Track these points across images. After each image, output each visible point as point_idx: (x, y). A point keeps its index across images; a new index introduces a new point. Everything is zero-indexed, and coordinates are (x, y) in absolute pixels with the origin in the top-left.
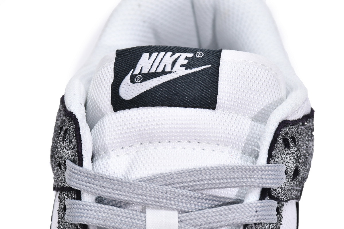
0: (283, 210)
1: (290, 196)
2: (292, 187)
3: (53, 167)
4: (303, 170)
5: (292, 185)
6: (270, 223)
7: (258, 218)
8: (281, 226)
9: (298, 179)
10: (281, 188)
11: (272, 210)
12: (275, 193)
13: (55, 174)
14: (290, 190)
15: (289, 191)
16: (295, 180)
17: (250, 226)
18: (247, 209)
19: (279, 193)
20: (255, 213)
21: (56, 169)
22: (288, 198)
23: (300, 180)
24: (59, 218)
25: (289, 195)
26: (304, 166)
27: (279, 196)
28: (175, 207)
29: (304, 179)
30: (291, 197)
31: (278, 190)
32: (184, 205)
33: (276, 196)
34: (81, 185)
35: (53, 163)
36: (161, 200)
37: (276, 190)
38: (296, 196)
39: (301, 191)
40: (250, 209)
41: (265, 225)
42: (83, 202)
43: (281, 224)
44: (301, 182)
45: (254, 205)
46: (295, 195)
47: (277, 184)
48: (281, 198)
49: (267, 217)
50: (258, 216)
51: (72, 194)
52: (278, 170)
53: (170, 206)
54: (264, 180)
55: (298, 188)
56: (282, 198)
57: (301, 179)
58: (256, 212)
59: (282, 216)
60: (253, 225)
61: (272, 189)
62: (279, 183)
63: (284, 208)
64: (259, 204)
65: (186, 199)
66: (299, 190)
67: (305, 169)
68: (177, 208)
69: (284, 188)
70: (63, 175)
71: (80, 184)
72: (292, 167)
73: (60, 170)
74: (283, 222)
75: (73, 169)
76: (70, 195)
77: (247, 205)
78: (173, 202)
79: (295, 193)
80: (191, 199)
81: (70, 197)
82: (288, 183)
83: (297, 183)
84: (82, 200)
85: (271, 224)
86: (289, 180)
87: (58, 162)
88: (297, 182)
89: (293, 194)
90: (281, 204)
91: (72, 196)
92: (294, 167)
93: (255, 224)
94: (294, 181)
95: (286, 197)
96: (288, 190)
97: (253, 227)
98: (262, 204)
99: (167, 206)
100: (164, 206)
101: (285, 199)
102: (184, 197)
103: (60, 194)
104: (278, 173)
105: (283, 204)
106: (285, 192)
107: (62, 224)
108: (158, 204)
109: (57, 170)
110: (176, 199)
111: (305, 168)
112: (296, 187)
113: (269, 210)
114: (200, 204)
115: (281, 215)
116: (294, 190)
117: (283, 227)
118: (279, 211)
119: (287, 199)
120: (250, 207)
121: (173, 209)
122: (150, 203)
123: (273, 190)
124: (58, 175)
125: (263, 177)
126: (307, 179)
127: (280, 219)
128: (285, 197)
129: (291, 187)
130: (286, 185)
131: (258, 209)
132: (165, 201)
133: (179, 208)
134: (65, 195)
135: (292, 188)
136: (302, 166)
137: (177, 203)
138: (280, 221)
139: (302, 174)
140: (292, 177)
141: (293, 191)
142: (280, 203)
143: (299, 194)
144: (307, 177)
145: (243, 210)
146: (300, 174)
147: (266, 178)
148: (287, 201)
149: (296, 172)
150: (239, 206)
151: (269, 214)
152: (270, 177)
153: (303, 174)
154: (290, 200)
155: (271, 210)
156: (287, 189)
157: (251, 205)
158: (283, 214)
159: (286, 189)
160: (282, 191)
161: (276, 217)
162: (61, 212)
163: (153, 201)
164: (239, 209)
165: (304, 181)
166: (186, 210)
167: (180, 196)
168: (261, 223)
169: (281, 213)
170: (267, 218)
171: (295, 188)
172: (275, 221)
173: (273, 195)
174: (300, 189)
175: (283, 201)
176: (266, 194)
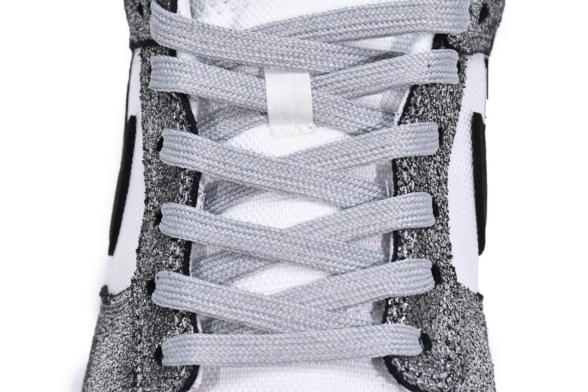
0: (466, 67)
1: (476, 47)
2: (479, 33)
3: (129, 13)
4: (494, 9)
5: (479, 30)
6: (448, 85)
7: (432, 75)
8: (464, 90)
9: (487, 22)
10: (463, 34)
11: (452, 64)
12: (454, 40)
13: (133, 24)
14: (476, 38)
15: (475, 40)
16: (483, 23)
17: (420, 88)
18: (415, 63)
19: (460, 41)
20: (426, 69)
21: (133, 15)
22: (474, 49)
23: (490, 24)
24: (141, 85)
25: (475, 45)
26: (496, 2)
27: (460, 46)
28: (305, 68)
29: (496, 23)
30: (478, 48)
31: (458, 37)
32: (319, 64)
33: (455, 46)
34: (171, 40)
35: (129, 7)
36: (286, 58)
37: (454, 37)
38: (486, 48)
39: (492, 41)
40: (420, 63)
41: (441, 87)
42: (180, 60)
43: (464, 87)
44: (492, 27)
45: (426, 55)
46: (483, 46)
47: (459, 28)
48: (463, 49)
49: (445, 75)
50: (431, 73)
51: (161, 49)
52: (460, 7)
53: (300, 66)
54: (440, 22)
55: (488, 36)
56: (465, 48)
57: (492, 22)
58: (429, 66)
59: (466, 75)
60: (424, 87)
61: (449, 36)
62: (461, 27)
63: (467, 63)
64: (432, 55)
65: (321, 54)
66: (489, 38)
67: (498, 8)
68: (309, 69)
69: (466, 34)
70: (147, 23)
71: (169, 40)
72: (477, 4)
73: (140, 16)
74: (467, 84)
75: (161, 16)
76: (158, 51)
77: (415, 57)
78: (303, 61)
79: (484, 42)
80: (328, 55)
81: (159, 53)
82: (472, 27)
83: (487, 29)
84: (178, 56)
85: (450, 86)
86: (473, 22)
87: (137, 5)
88: (485, 27)
89: (481, 43)
90: (464, 58)
91: (162, 51)
92: (480, 4)
93: (427, 85)
94: (481, 25)
95: (470, 48)
96: (473, 38)
97: (423, 89)
98: (437, 55)
99: (294, 66)
100: (291, 67)
101: (468, 50)
102: (318, 51)
103: (142, 51)
104: (459, 12)
105: (466, 58)
106: (468, 40)
107: (148, 93)
108: (282, 64)
109: (136, 16)
110: (307, 56)
111: (497, 6)
112: (486, 34)
113: (447, 64)
114: (341, 61)
115: (464, 74)
116: (482, 38)
117: (467, 91)
118: (461, 67)
119: (471, 50)
120: (420, 59)
121: (304, 71)
122: (271, 63)
123: (451, 36)
124: (138, 24)
125: (439, 16)
126: (501, 23)
127: (463, 79)
128: (468, 48)
129: (477, 34)
130: (469, 31)
131: (431, 62)
132: (291, 59)
133: (312, 69)
134: (150, 51)
135: (479, 36)
136: (493, 3)
137: (309, 62)
138: (463, 82)
139: (492, 14)
140: (478, 18)
141: (481, 40)
142: (462, 57)
143: (489, 46)
144: (500, 21)
145: (410, 64)
146: (490, 14)
147: (442, 18)
148: (472, 53)
149: (484, 12)
150: (404, 59)
151: (448, 71)
152: (448, 16)
153: (495, 15)
154: (476, 52)
155: (450, 64)
156: (472, 36)
157: (420, 56)
158: (468, 72)
159: (470, 36)
160: (464, 39)
161: (457, 75)
162: (145, 76)
163: (275, 61)
164: (404, 62)
165: (497, 26)
166: (323, 71)
167: (313, 50)
168: (435, 84)
169: (464, 70)
170: (445, 77)
171: (483, 35)
172: (456, 81)
173: (450, 43)
174: (491, 37)
175: (466, 52)
176: (441, 42)
